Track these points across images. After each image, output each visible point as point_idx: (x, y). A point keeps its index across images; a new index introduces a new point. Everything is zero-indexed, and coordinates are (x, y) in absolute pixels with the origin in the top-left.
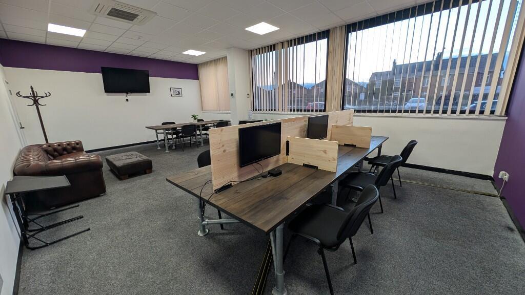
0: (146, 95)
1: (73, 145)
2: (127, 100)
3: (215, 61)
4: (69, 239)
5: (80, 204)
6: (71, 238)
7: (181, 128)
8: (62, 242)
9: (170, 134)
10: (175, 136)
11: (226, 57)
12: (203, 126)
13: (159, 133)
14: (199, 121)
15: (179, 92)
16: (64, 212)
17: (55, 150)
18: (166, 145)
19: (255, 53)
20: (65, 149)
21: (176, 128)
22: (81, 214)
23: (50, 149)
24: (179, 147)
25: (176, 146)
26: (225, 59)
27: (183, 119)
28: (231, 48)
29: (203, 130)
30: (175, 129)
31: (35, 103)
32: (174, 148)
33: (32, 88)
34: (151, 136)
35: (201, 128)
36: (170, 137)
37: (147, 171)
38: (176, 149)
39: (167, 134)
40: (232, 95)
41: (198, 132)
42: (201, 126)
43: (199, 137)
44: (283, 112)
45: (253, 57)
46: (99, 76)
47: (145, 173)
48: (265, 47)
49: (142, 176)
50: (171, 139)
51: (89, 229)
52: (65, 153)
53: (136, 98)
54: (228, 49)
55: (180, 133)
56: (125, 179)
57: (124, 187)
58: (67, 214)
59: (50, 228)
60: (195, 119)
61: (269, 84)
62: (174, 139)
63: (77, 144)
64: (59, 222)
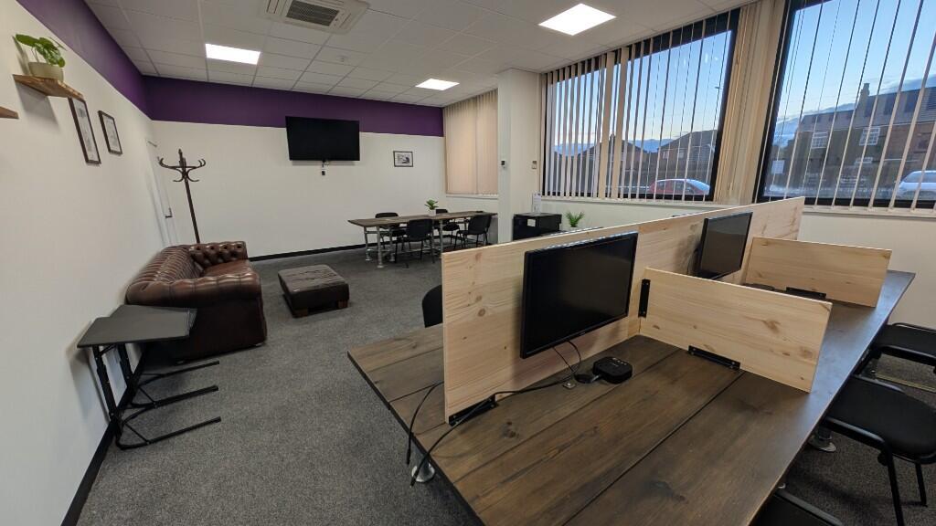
0: (353, 165)
1: (233, 248)
2: (323, 173)
3: (476, 99)
4: (182, 436)
5: (222, 359)
6: (187, 435)
7: (405, 225)
8: (171, 440)
9: (387, 234)
10: (394, 239)
11: (496, 91)
12: (446, 221)
13: (369, 232)
14: (438, 211)
15: (407, 158)
16: (194, 373)
17: (206, 256)
18: (379, 254)
19: (555, 78)
20: (220, 255)
21: (399, 224)
22: (217, 383)
23: (199, 253)
24: (400, 260)
25: (396, 256)
26: (492, 94)
27: (411, 208)
28: (507, 70)
29: (445, 229)
30: (396, 226)
31: (183, 177)
32: (392, 260)
33: (181, 153)
34: (355, 236)
35: (442, 226)
36: (387, 239)
37: (340, 304)
38: (395, 262)
39: (382, 235)
40: (503, 163)
41: (436, 233)
42: (441, 222)
43: (437, 241)
44: (607, 200)
45: (550, 87)
46: (282, 133)
47: (337, 307)
48: (576, 65)
49: (331, 313)
50: (388, 243)
51: (218, 420)
52: (220, 260)
53: (336, 170)
54: (501, 72)
55: (404, 233)
56: (301, 316)
57: (297, 332)
58: (196, 379)
59: (162, 405)
60: (432, 208)
61: (580, 142)
62: (394, 242)
63: (239, 247)
64: (181, 393)
